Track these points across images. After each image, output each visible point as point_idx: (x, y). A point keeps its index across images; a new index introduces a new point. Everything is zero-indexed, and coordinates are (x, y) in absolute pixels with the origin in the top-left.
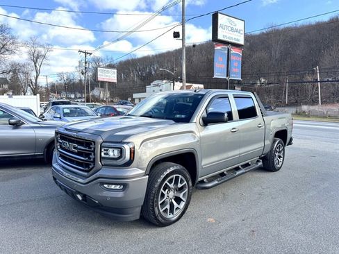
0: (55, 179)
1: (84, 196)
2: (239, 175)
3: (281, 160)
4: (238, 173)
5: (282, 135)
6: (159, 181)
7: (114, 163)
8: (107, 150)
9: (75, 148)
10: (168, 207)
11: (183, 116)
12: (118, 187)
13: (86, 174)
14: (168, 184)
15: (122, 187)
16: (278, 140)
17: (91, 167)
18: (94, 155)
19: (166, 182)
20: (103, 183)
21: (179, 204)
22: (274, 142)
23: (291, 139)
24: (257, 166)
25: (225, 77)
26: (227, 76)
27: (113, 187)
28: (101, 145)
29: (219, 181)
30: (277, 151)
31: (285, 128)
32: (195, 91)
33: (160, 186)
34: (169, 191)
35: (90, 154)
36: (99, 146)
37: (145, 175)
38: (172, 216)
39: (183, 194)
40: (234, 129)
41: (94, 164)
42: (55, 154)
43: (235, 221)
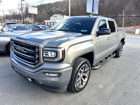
1: (33, 79)
3: (121, 52)
4: (108, 60)
6: (77, 69)
7: (52, 60)
8: (47, 52)
9: (24, 50)
10: (80, 82)
11: (86, 31)
12: (54, 75)
13: (33, 66)
14: (81, 70)
15: (57, 75)
16: (121, 43)
17: (36, 62)
18: (39, 55)
19: (80, 69)
20: (45, 73)
21: (84, 79)
22: (120, 44)
23: (125, 42)
24: (114, 56)
26: (93, 12)
27: (51, 75)
28: (43, 49)
29: (101, 65)
30: (120, 48)
31: (124, 37)
32: (90, 17)
33: (77, 72)
34: (81, 73)
35: (36, 54)
36: (42, 49)
37: (71, 67)
38: (82, 86)
39: (87, 74)
40: (109, 38)
41: (39, 61)
42: (12, 53)
43: (113, 87)
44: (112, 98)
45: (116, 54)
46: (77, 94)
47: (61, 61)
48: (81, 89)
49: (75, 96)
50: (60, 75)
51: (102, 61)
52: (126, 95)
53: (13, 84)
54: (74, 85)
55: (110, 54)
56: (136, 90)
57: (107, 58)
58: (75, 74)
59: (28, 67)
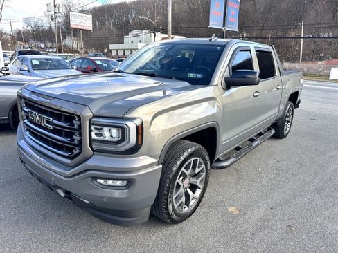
0: (22, 162)
1: (67, 193)
2: (255, 147)
3: (289, 125)
4: (254, 145)
5: (294, 98)
6: (175, 169)
7: (113, 148)
8: (101, 129)
9: (48, 122)
10: (183, 199)
11: (199, 76)
12: (119, 183)
13: (68, 161)
14: (185, 171)
15: (125, 182)
16: (290, 103)
17: (75, 152)
18: (80, 135)
19: (183, 169)
20: (95, 178)
21: (194, 192)
22: (287, 105)
23: (299, 102)
24: (271, 135)
25: (221, 28)
26: (224, 26)
27: (110, 182)
28: (90, 120)
29: (235, 157)
30: (287, 116)
31: (297, 90)
32: (211, 40)
33: (175, 176)
34: (184, 178)
35: (74, 134)
36: (88, 122)
37: (157, 164)
38: (187, 209)
39: (201, 181)
40: (257, 92)
41: (81, 149)
42: (21, 127)
43: (262, 210)
44: (257, 239)
45: (278, 129)
46: (174, 229)
47: (134, 150)
48: (185, 217)
49: (169, 232)
50: (130, 182)
51: (241, 147)
52: (292, 231)
53: (24, 201)
54: (167, 207)
55: (261, 131)
56: (319, 219)
57: (252, 140)
58: (168, 181)
59: (56, 162)
